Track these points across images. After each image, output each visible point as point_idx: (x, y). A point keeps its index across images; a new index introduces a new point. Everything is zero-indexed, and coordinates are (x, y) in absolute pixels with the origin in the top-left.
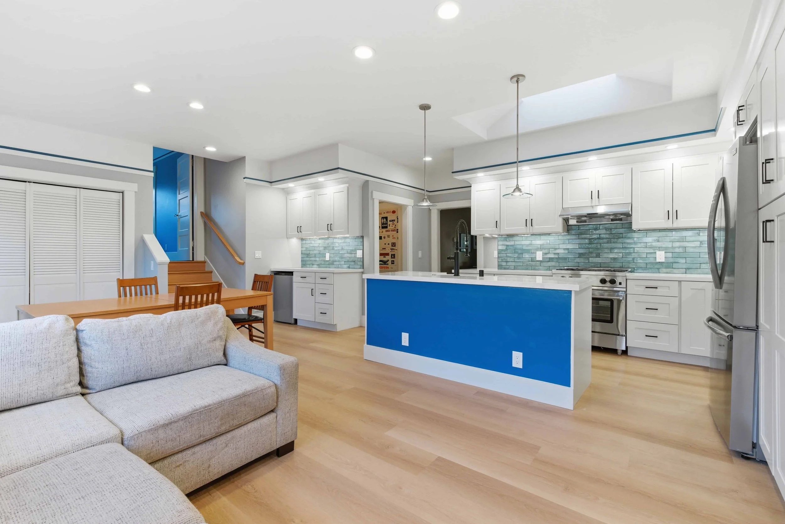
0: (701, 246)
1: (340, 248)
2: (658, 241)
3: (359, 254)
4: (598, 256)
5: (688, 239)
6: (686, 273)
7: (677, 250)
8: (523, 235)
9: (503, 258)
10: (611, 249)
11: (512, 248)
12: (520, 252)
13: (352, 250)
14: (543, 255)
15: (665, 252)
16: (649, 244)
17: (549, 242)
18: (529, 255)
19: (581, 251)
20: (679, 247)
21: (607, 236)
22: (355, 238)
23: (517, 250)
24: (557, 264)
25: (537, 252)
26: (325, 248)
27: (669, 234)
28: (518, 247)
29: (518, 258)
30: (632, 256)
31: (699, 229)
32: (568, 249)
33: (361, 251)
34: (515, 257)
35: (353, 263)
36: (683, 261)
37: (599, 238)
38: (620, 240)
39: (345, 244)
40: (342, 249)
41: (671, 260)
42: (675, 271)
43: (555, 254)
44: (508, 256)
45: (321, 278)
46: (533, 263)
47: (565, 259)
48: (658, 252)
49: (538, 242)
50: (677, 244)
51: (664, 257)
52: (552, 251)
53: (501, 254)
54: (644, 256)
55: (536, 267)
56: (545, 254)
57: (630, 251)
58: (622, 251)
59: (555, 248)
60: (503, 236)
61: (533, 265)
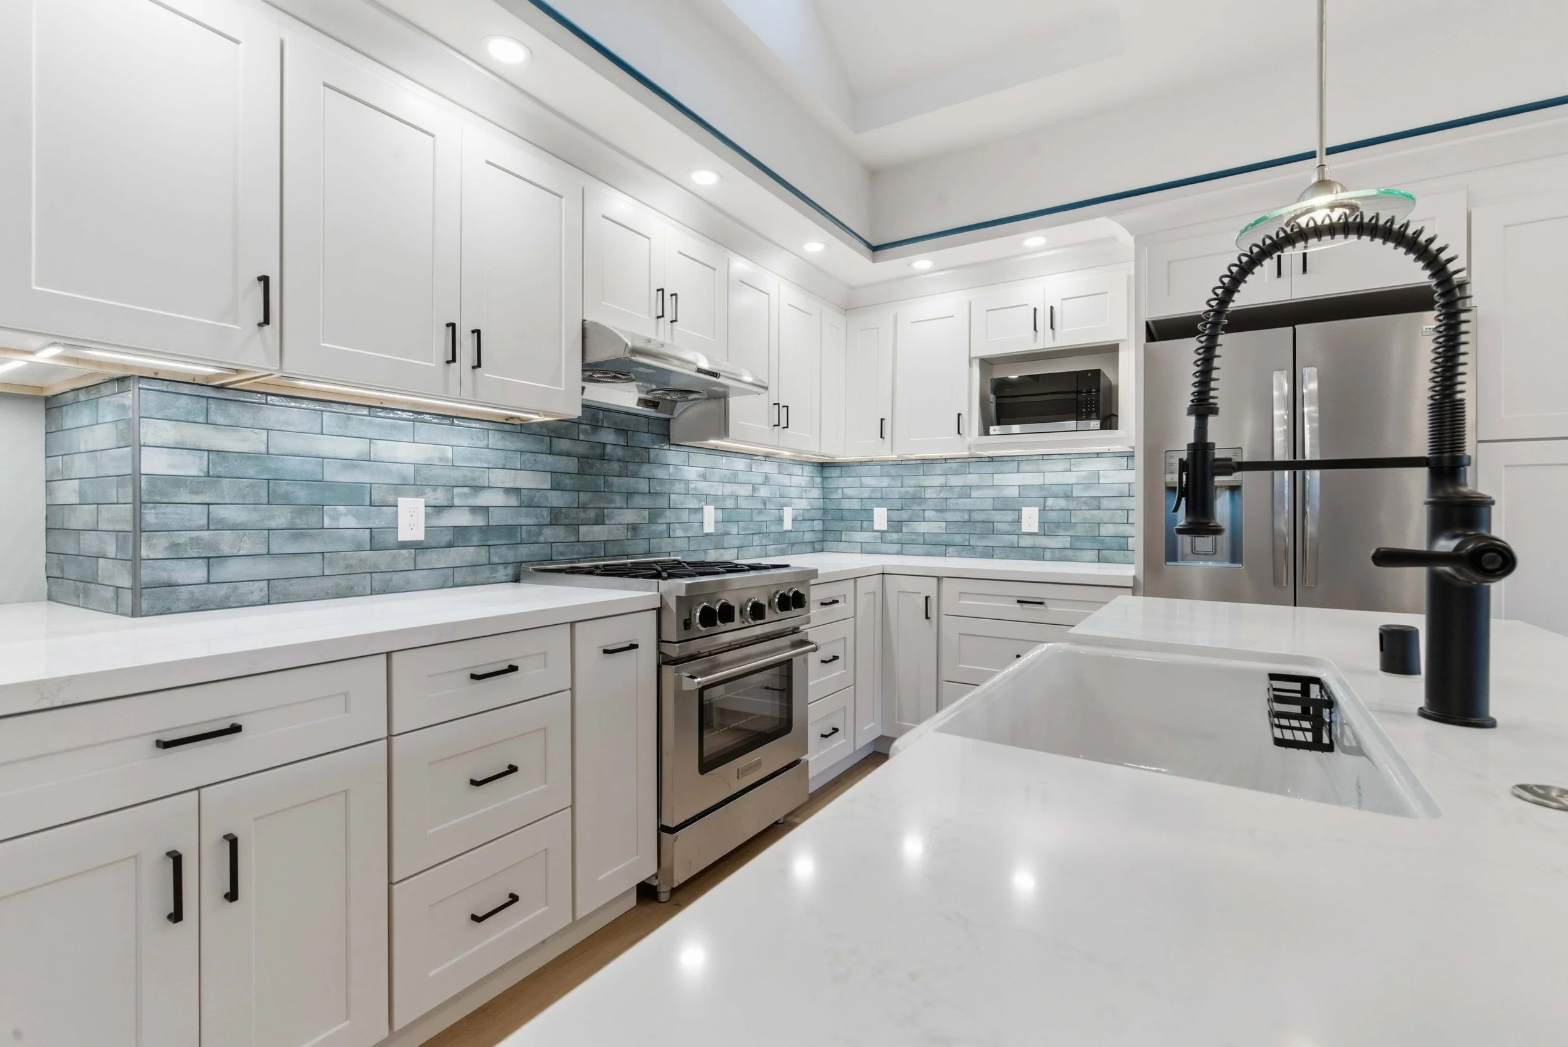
0: (753, 494)
2: (705, 478)
4: (599, 521)
5: (742, 477)
7: (730, 504)
9: (183, 538)
10: (629, 495)
11: (251, 472)
12: (302, 495)
14: (427, 516)
15: (715, 509)
16: (692, 486)
17: (450, 455)
18: (357, 516)
19: (557, 499)
20: (731, 496)
21: (618, 452)
23: (284, 487)
24: (482, 555)
25: (402, 501)
27: (719, 461)
28: (292, 465)
29: (296, 532)
30: (665, 517)
32: (517, 491)
34: (273, 524)
36: (734, 530)
41: (722, 529)
43: (475, 509)
44: (221, 521)
46: (381, 559)
47: (509, 530)
48: (706, 508)
49: (404, 448)
50: (729, 489)
51: (713, 521)
52: (465, 495)
53: (170, 509)
54: (685, 516)
55: (396, 576)
56: (436, 509)
57: (662, 502)
58: (647, 502)
59: (474, 484)
60: (186, 389)
61: (383, 568)
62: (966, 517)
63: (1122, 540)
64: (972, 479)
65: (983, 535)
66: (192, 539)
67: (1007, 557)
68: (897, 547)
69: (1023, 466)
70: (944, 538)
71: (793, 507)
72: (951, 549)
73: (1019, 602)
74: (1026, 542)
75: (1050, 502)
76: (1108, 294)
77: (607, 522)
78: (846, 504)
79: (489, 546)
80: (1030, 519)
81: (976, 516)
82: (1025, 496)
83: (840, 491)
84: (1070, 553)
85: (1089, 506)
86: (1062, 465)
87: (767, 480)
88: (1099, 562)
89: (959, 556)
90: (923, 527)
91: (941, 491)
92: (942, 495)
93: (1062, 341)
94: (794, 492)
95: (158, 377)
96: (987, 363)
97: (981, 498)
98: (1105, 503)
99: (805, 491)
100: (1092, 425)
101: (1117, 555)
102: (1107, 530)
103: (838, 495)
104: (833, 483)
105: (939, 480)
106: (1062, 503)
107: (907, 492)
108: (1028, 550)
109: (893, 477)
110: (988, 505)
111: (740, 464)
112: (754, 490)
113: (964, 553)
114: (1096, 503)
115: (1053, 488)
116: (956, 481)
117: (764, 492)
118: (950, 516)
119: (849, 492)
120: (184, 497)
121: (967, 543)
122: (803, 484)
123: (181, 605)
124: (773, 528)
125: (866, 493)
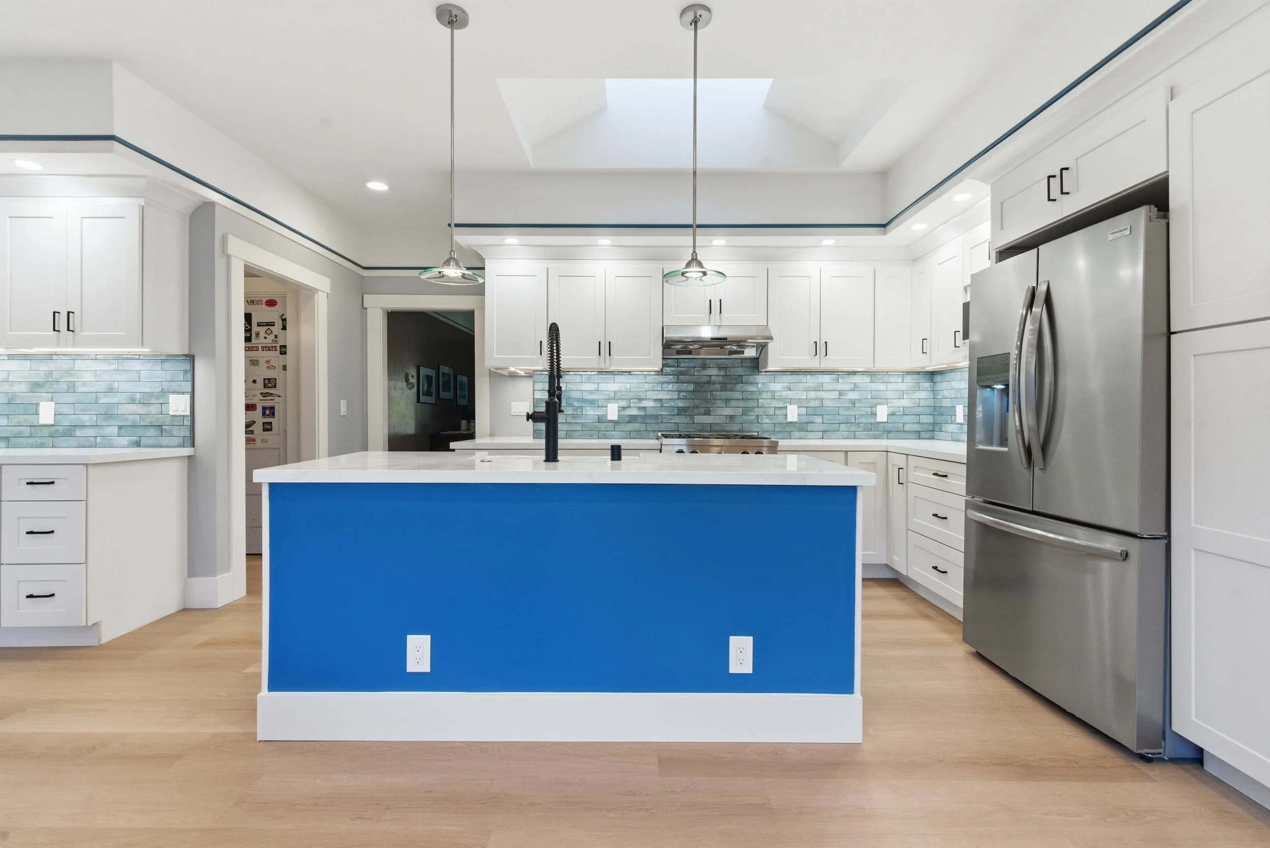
0: (840, 398)
1: (101, 387)
2: (790, 389)
3: (178, 405)
4: (707, 413)
5: (826, 387)
6: (823, 439)
7: (813, 404)
8: (582, 373)
10: (727, 400)
12: (576, 403)
13: (151, 394)
14: (619, 411)
15: (798, 407)
16: (778, 394)
17: (629, 387)
18: (593, 411)
19: (681, 404)
20: (815, 399)
21: (721, 379)
22: (163, 361)
23: (570, 401)
24: (643, 428)
25: (609, 405)
26: (35, 386)
27: (803, 378)
29: (574, 416)
30: (755, 412)
31: (839, 373)
32: (660, 400)
33: (187, 397)
35: (152, 432)
36: (819, 420)
37: (708, 383)
38: (739, 387)
39: (118, 378)
40: (110, 391)
41: (805, 419)
42: (811, 435)
43: (639, 408)
45: (28, 483)
46: (602, 426)
47: (656, 417)
48: (789, 407)
49: (611, 386)
50: (812, 395)
51: (797, 414)
52: (635, 402)
54: (771, 412)
55: (607, 433)
56: (623, 408)
57: (751, 404)
58: (741, 404)
59: (640, 398)
60: (545, 373)
61: (602, 429)
71: (889, 405)
77: (712, 414)
78: (944, 403)
79: (646, 423)
83: (941, 393)
87: (855, 388)
94: (891, 395)
99: (910, 394)
103: (940, 397)
104: (938, 387)
111: (826, 379)
112: (841, 395)
117: (852, 395)
119: (946, 393)
122: (904, 388)
124: (863, 420)
125: (953, 394)
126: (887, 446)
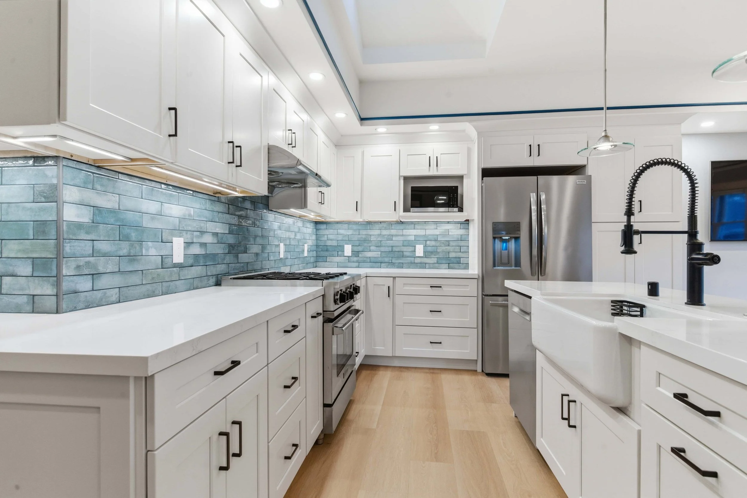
0: (295, 238)
2: (280, 229)
5: (292, 228)
7: (288, 242)
9: (82, 261)
10: (255, 237)
11: (112, 221)
12: (134, 235)
14: (184, 248)
15: (284, 245)
16: (276, 233)
17: (192, 213)
18: (156, 248)
19: (231, 239)
20: (288, 238)
23: (126, 230)
24: (204, 271)
25: (174, 240)
28: (130, 216)
29: (131, 258)
30: (267, 249)
32: (217, 234)
34: (121, 253)
36: (289, 256)
41: (286, 256)
43: (201, 245)
44: (99, 251)
46: (165, 273)
47: (214, 256)
48: (281, 245)
49: (175, 209)
50: (287, 234)
51: (283, 251)
52: (197, 236)
53: (76, 243)
54: (274, 249)
55: (172, 284)
56: (188, 244)
57: (266, 241)
58: (261, 241)
59: (201, 230)
60: (84, 167)
61: (167, 279)
62: (390, 249)
63: (458, 259)
64: (393, 232)
65: (398, 258)
66: (86, 262)
67: (409, 268)
68: (357, 264)
69: (417, 226)
70: (380, 259)
71: (307, 244)
72: (383, 265)
73: (431, 287)
74: (418, 260)
75: (428, 242)
76: (460, 154)
77: (248, 252)
78: (329, 243)
79: (206, 265)
80: (420, 250)
81: (395, 249)
82: (417, 240)
83: (326, 236)
84: (437, 265)
85: (445, 244)
86: (433, 226)
87: (299, 230)
88: (449, 269)
89: (387, 267)
90: (369, 254)
91: (378, 237)
92: (379, 239)
93: (442, 172)
94: (307, 237)
95: (73, 158)
96: (407, 179)
97: (397, 240)
98: (452, 243)
99: (311, 236)
100: (455, 210)
101: (456, 266)
102: (452, 255)
103: (325, 238)
104: (321, 232)
105: (377, 232)
106: (433, 243)
107: (362, 237)
108: (419, 264)
109: (355, 230)
110: (401, 244)
112: (295, 235)
113: (389, 266)
114: (448, 244)
115: (430, 236)
116: (385, 232)
117: (299, 236)
118: (383, 249)
119: (331, 237)
120: (83, 236)
121: (391, 262)
122: (310, 232)
123: (82, 305)
124: (301, 255)
125: (340, 238)
126: (366, 273)
